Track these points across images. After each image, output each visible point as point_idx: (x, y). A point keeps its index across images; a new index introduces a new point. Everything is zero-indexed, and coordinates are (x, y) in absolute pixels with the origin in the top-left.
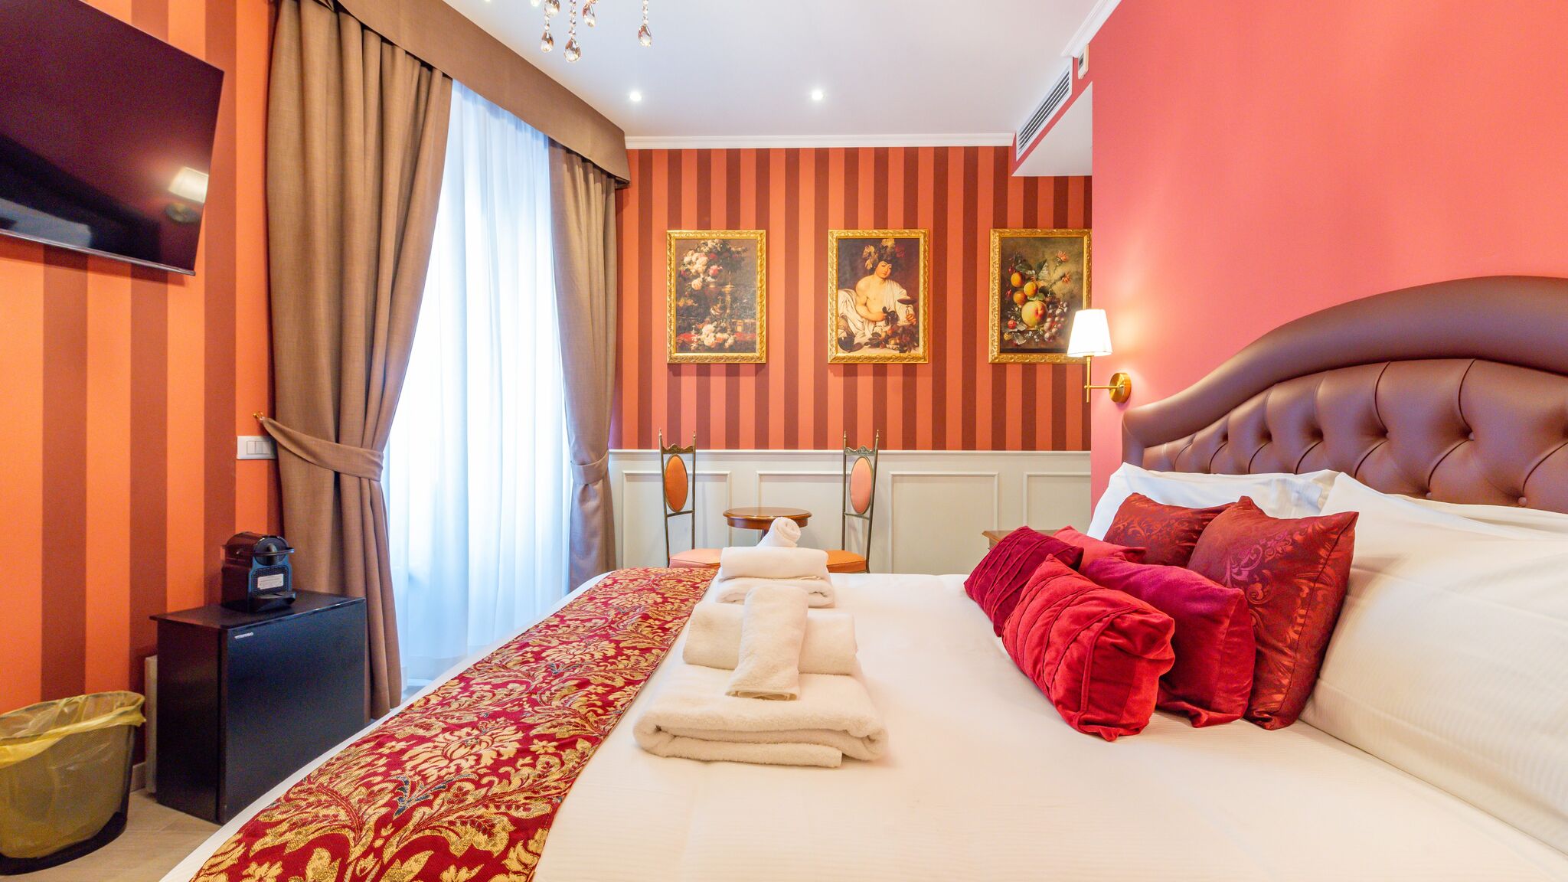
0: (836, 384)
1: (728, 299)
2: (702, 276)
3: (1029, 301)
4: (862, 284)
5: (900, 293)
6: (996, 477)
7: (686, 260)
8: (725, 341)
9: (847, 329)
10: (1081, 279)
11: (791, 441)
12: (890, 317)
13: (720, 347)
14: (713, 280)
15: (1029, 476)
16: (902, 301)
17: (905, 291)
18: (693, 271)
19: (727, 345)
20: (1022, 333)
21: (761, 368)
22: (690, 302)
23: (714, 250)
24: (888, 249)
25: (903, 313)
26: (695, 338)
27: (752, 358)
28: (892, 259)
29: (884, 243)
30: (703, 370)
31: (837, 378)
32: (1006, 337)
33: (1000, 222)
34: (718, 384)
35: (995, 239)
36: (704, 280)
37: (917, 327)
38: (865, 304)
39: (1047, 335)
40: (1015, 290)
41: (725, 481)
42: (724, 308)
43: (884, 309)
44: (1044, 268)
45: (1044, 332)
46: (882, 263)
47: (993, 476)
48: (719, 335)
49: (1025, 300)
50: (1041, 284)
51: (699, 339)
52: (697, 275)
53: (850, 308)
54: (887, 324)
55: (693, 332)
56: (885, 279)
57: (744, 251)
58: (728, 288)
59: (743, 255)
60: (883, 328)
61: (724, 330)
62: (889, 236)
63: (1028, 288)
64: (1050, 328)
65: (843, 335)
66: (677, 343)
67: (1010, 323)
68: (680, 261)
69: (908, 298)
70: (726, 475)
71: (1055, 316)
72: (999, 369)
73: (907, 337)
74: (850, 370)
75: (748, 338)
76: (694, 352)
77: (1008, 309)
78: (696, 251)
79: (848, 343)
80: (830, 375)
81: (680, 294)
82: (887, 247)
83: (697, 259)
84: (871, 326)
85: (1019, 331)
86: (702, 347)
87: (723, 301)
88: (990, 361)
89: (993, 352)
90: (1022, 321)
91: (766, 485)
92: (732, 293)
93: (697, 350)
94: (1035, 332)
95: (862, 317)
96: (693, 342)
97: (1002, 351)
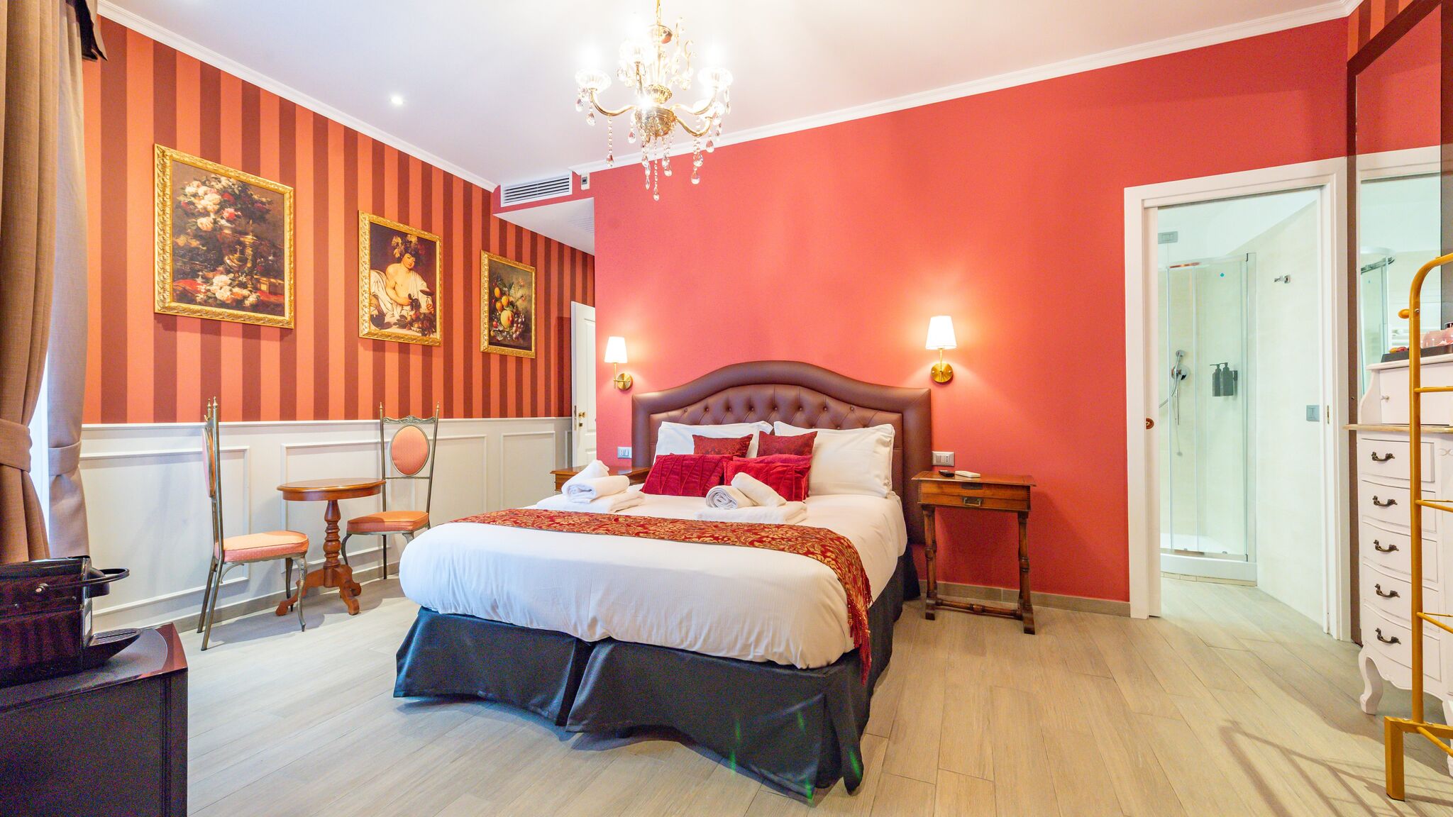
0: (366, 358)
1: (249, 251)
2: (213, 216)
3: (505, 310)
4: (392, 269)
5: (423, 285)
6: (485, 439)
7: (190, 190)
8: (245, 298)
9: (378, 308)
10: (531, 300)
11: (321, 411)
12: (414, 304)
13: (238, 304)
14: (228, 225)
15: (505, 436)
16: (422, 291)
17: (425, 284)
18: (200, 207)
19: (247, 303)
20: (501, 332)
21: (286, 334)
22: (195, 243)
23: (230, 190)
24: (412, 245)
25: (424, 301)
26: (203, 288)
27: (280, 322)
28: (416, 254)
29: (409, 238)
30: (211, 328)
31: (367, 352)
32: (492, 333)
33: (486, 247)
34: (232, 347)
35: (485, 261)
36: (215, 222)
37: (435, 315)
38: (394, 288)
39: (514, 336)
40: (497, 300)
41: (243, 457)
42: (243, 260)
43: (410, 295)
44: (513, 288)
45: (513, 334)
46: (407, 255)
47: (483, 437)
48: (236, 290)
49: (503, 309)
50: (511, 299)
51: (209, 290)
52: (206, 213)
53: (380, 289)
54: (412, 310)
55: (199, 280)
56: (410, 270)
57: (270, 203)
58: (249, 239)
59: (267, 207)
60: (408, 312)
61: (243, 285)
62: (415, 232)
63: (504, 300)
64: (516, 331)
65: (375, 313)
66: (174, 290)
67: (494, 323)
68: (178, 189)
69: (428, 290)
70: (244, 451)
71: (518, 323)
72: (486, 355)
73: (428, 323)
74: (379, 346)
75: (273, 299)
76: (200, 304)
77: (493, 313)
78: (204, 184)
79: (379, 320)
80: (361, 349)
81: (178, 230)
82: (411, 242)
83: (206, 194)
84: (399, 308)
85: (499, 331)
86: (211, 300)
87: (242, 252)
88: (482, 350)
89: (484, 344)
90: (500, 323)
91: (293, 459)
92: (253, 245)
93: (205, 303)
94: (508, 333)
95: (391, 299)
96: (199, 292)
97: (490, 343)
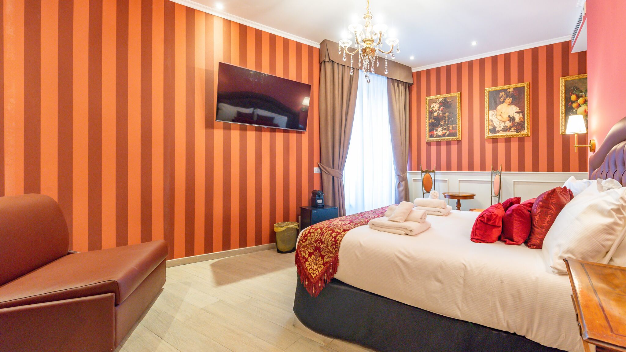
0: (489, 147)
1: (447, 118)
2: (437, 111)
3: (581, 106)
4: (499, 107)
5: (517, 109)
7: (432, 106)
8: (446, 133)
9: (493, 125)
11: (471, 168)
12: (512, 119)
13: (444, 135)
14: (441, 112)
16: (517, 112)
17: (518, 108)
18: (434, 110)
19: (446, 134)
21: (459, 142)
22: (433, 121)
23: (441, 102)
24: (510, 93)
25: (517, 117)
26: (435, 133)
27: (456, 139)
28: (512, 96)
29: (509, 90)
30: (438, 143)
31: (489, 144)
33: (565, 74)
34: (444, 148)
35: (562, 82)
36: (438, 113)
37: (524, 122)
38: (501, 115)
40: (573, 102)
41: (446, 182)
42: (445, 122)
43: (509, 116)
46: (508, 98)
48: (444, 131)
49: (579, 106)
51: (437, 133)
52: (436, 111)
53: (494, 117)
54: (510, 122)
55: (434, 131)
56: (509, 104)
57: (452, 101)
58: (447, 114)
59: (452, 102)
60: (508, 124)
61: (445, 129)
62: (510, 88)
63: (581, 100)
65: (491, 127)
66: (429, 135)
68: (430, 107)
69: (520, 111)
70: (447, 180)
72: (566, 136)
73: (520, 126)
74: (495, 141)
75: (454, 131)
76: (435, 138)
77: (570, 111)
78: (435, 103)
79: (494, 130)
80: (486, 143)
81: (430, 118)
82: (510, 92)
83: (436, 106)
84: (503, 123)
86: (438, 136)
87: (445, 119)
88: (561, 134)
89: (562, 130)
91: (462, 185)
92: (448, 116)
93: (436, 137)
95: (499, 120)
96: (435, 134)
